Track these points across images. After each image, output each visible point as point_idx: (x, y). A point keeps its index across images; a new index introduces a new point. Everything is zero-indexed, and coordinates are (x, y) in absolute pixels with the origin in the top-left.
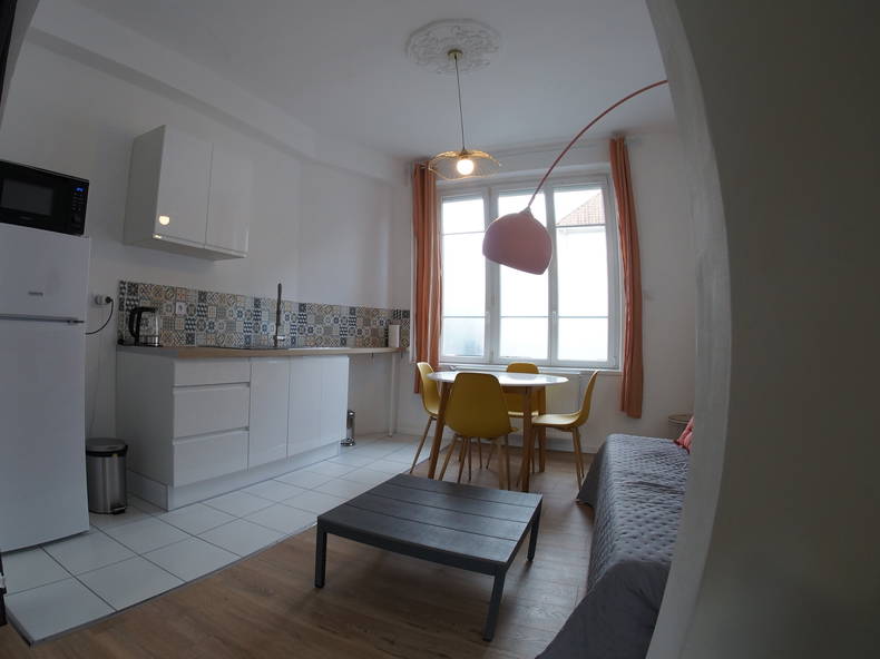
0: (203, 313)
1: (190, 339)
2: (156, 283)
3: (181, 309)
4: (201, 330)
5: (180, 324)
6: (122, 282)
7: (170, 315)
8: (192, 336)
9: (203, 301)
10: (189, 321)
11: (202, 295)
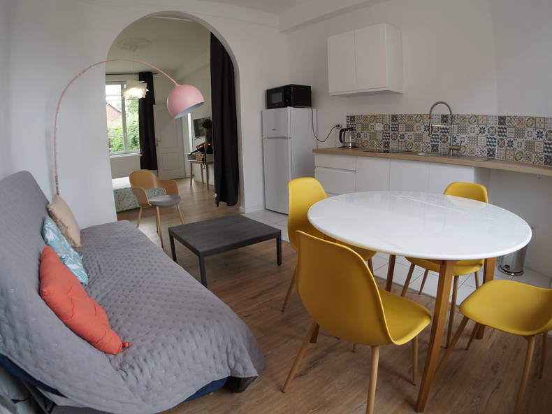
0: (395, 128)
1: (386, 145)
2: (364, 114)
3: (379, 127)
4: (394, 140)
5: (379, 136)
6: (348, 117)
7: (372, 131)
8: (388, 143)
9: (394, 121)
10: (386, 135)
11: (394, 118)
